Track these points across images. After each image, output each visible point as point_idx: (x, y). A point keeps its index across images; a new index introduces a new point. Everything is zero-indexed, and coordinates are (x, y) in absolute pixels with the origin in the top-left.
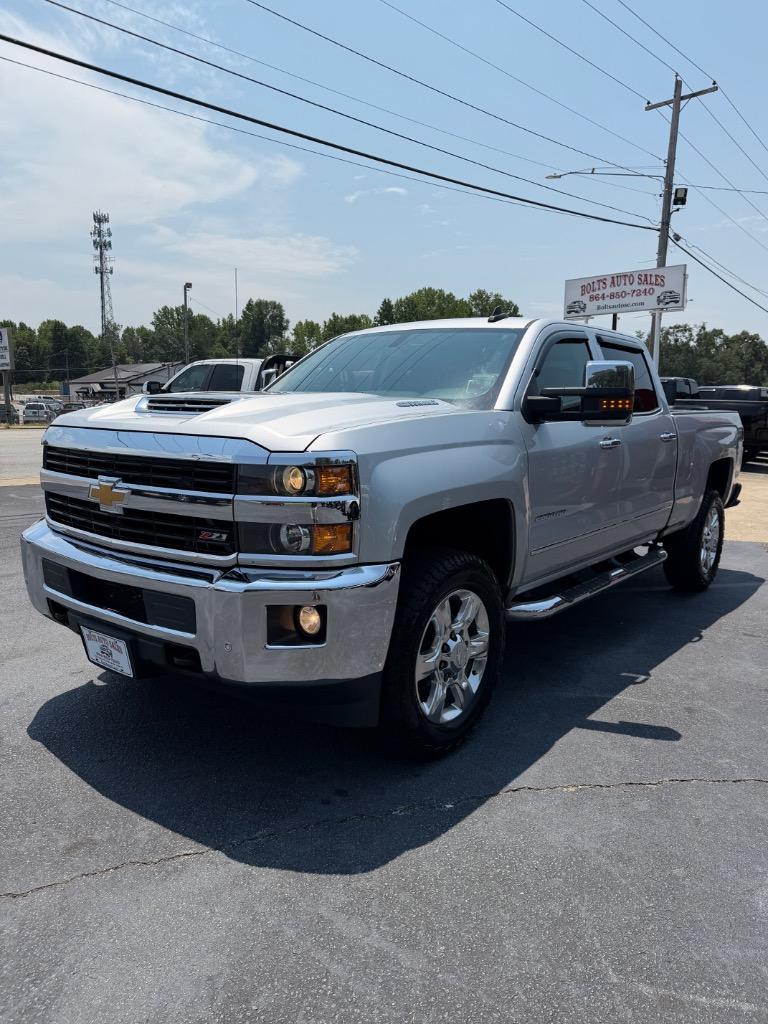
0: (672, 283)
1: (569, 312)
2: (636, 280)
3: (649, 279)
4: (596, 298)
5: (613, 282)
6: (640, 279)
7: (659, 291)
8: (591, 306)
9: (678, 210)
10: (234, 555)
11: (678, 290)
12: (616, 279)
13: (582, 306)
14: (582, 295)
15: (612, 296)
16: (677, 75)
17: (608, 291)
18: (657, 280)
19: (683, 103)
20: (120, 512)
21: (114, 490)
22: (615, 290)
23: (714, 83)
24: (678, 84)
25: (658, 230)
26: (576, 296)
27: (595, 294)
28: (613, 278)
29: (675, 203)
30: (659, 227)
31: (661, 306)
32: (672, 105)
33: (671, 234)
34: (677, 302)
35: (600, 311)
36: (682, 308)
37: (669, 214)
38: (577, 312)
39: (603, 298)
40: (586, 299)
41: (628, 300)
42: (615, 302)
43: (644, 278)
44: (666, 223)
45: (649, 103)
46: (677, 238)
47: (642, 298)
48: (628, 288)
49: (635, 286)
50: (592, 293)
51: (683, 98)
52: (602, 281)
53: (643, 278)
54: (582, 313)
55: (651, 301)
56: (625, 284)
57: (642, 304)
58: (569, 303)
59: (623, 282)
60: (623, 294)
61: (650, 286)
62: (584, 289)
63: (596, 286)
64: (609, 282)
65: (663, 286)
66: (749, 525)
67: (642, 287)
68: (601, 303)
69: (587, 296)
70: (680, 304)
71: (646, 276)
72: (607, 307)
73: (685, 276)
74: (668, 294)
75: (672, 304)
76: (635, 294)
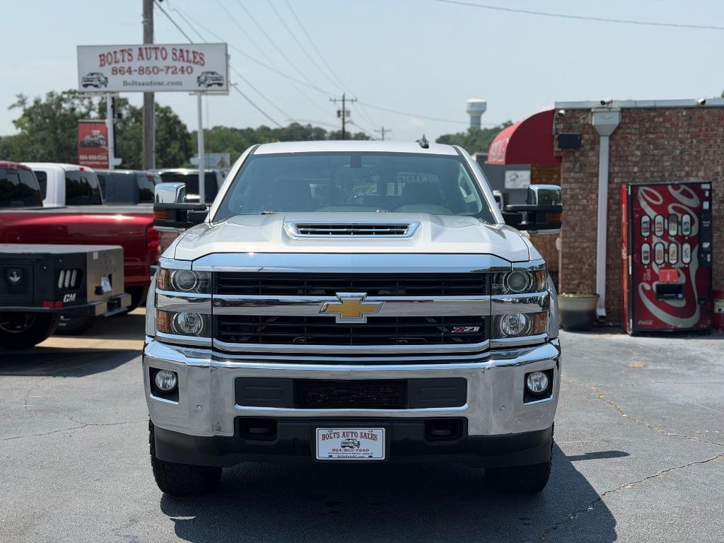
0: (212, 63)
1: (86, 86)
2: (170, 55)
3: (185, 54)
4: (121, 71)
5: (141, 55)
6: (174, 54)
7: (198, 70)
8: (116, 81)
10: (487, 341)
11: (221, 72)
12: (144, 51)
13: (102, 79)
14: (101, 65)
15: (141, 71)
17: (136, 64)
18: (195, 57)
20: (364, 321)
21: (363, 303)
22: (145, 64)
26: (94, 66)
27: (118, 66)
28: (140, 49)
31: (203, 87)
34: (220, 85)
35: (128, 87)
36: (226, 92)
38: (96, 86)
39: (130, 71)
41: (161, 77)
42: (145, 78)
43: (180, 53)
47: (179, 77)
48: (161, 64)
49: (169, 62)
50: (113, 65)
52: (126, 51)
53: (178, 53)
54: (103, 88)
55: (190, 80)
56: (156, 58)
57: (180, 83)
58: (85, 74)
59: (153, 55)
60: (156, 70)
61: (188, 64)
62: (103, 59)
63: (119, 56)
64: (135, 53)
65: (203, 65)
67: (179, 64)
68: (127, 77)
69: (106, 71)
70: (224, 87)
71: (181, 50)
72: (134, 83)
73: (227, 56)
74: (210, 75)
75: (215, 87)
76: (170, 71)
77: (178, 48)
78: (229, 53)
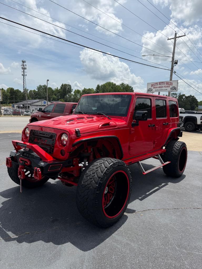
0: (174, 85)
1: (148, 91)
2: (165, 83)
3: (169, 83)
7: (171, 86)
8: (154, 90)
9: (175, 65)
11: (176, 87)
12: (160, 83)
13: (151, 90)
14: (152, 87)
15: (159, 87)
16: (175, 32)
17: (158, 86)
18: (171, 84)
19: (177, 39)
22: (160, 86)
23: (185, 34)
24: (176, 34)
25: (170, 70)
26: (150, 87)
27: (155, 87)
29: (175, 64)
30: (171, 69)
31: (172, 90)
32: (174, 39)
33: (174, 71)
34: (176, 89)
37: (173, 67)
38: (150, 91)
39: (157, 87)
40: (152, 88)
41: (163, 88)
42: (160, 89)
43: (167, 83)
44: (172, 68)
45: (168, 38)
46: (175, 72)
47: (167, 88)
48: (163, 86)
49: (165, 85)
51: (177, 37)
52: (157, 83)
54: (151, 91)
55: (169, 89)
57: (167, 89)
58: (148, 89)
59: (162, 84)
60: (162, 87)
61: (169, 85)
62: (152, 85)
63: (155, 85)
66: (195, 147)
67: (167, 85)
68: (156, 89)
69: (153, 87)
70: (176, 90)
71: (168, 82)
72: (157, 90)
73: (178, 83)
74: (173, 87)
75: (174, 90)
76: (165, 87)
77: (167, 82)
78: (178, 82)
